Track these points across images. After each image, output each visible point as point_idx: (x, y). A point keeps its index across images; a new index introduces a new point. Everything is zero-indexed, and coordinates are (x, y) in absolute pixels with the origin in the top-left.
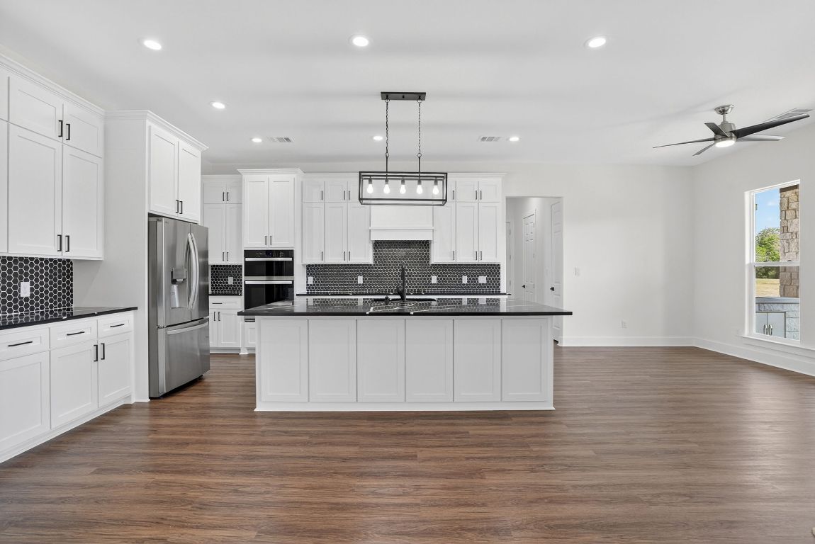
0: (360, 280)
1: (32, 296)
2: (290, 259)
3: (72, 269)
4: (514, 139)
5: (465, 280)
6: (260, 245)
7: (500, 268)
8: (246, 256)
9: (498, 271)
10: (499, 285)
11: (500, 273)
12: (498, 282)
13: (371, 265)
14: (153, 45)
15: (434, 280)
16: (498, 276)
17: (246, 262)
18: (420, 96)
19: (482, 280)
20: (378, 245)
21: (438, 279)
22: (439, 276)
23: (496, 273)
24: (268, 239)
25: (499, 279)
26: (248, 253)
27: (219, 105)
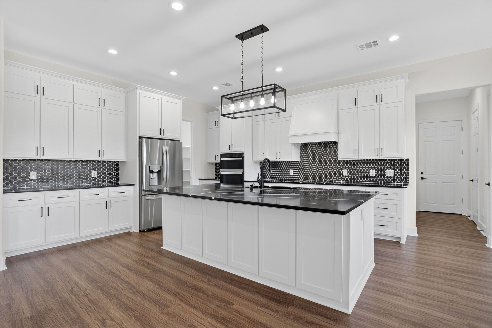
0: (291, 172)
1: (98, 177)
2: (241, 159)
3: (119, 165)
4: (394, 38)
5: (373, 173)
6: (226, 150)
7: (408, 163)
8: (221, 157)
9: (406, 165)
10: (408, 178)
11: (408, 168)
12: (406, 175)
13: (298, 162)
14: (113, 51)
15: (345, 173)
16: (406, 170)
17: (221, 161)
18: (262, 29)
19: (390, 173)
20: (303, 146)
21: (348, 172)
22: (350, 170)
23: (404, 168)
24: (231, 146)
25: (408, 173)
26: (222, 156)
27: (173, 73)
